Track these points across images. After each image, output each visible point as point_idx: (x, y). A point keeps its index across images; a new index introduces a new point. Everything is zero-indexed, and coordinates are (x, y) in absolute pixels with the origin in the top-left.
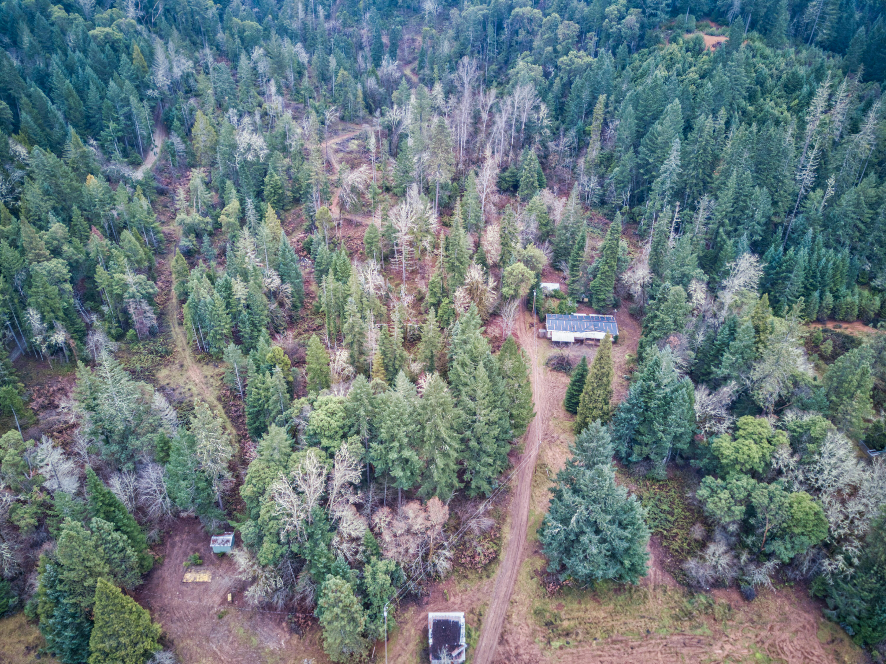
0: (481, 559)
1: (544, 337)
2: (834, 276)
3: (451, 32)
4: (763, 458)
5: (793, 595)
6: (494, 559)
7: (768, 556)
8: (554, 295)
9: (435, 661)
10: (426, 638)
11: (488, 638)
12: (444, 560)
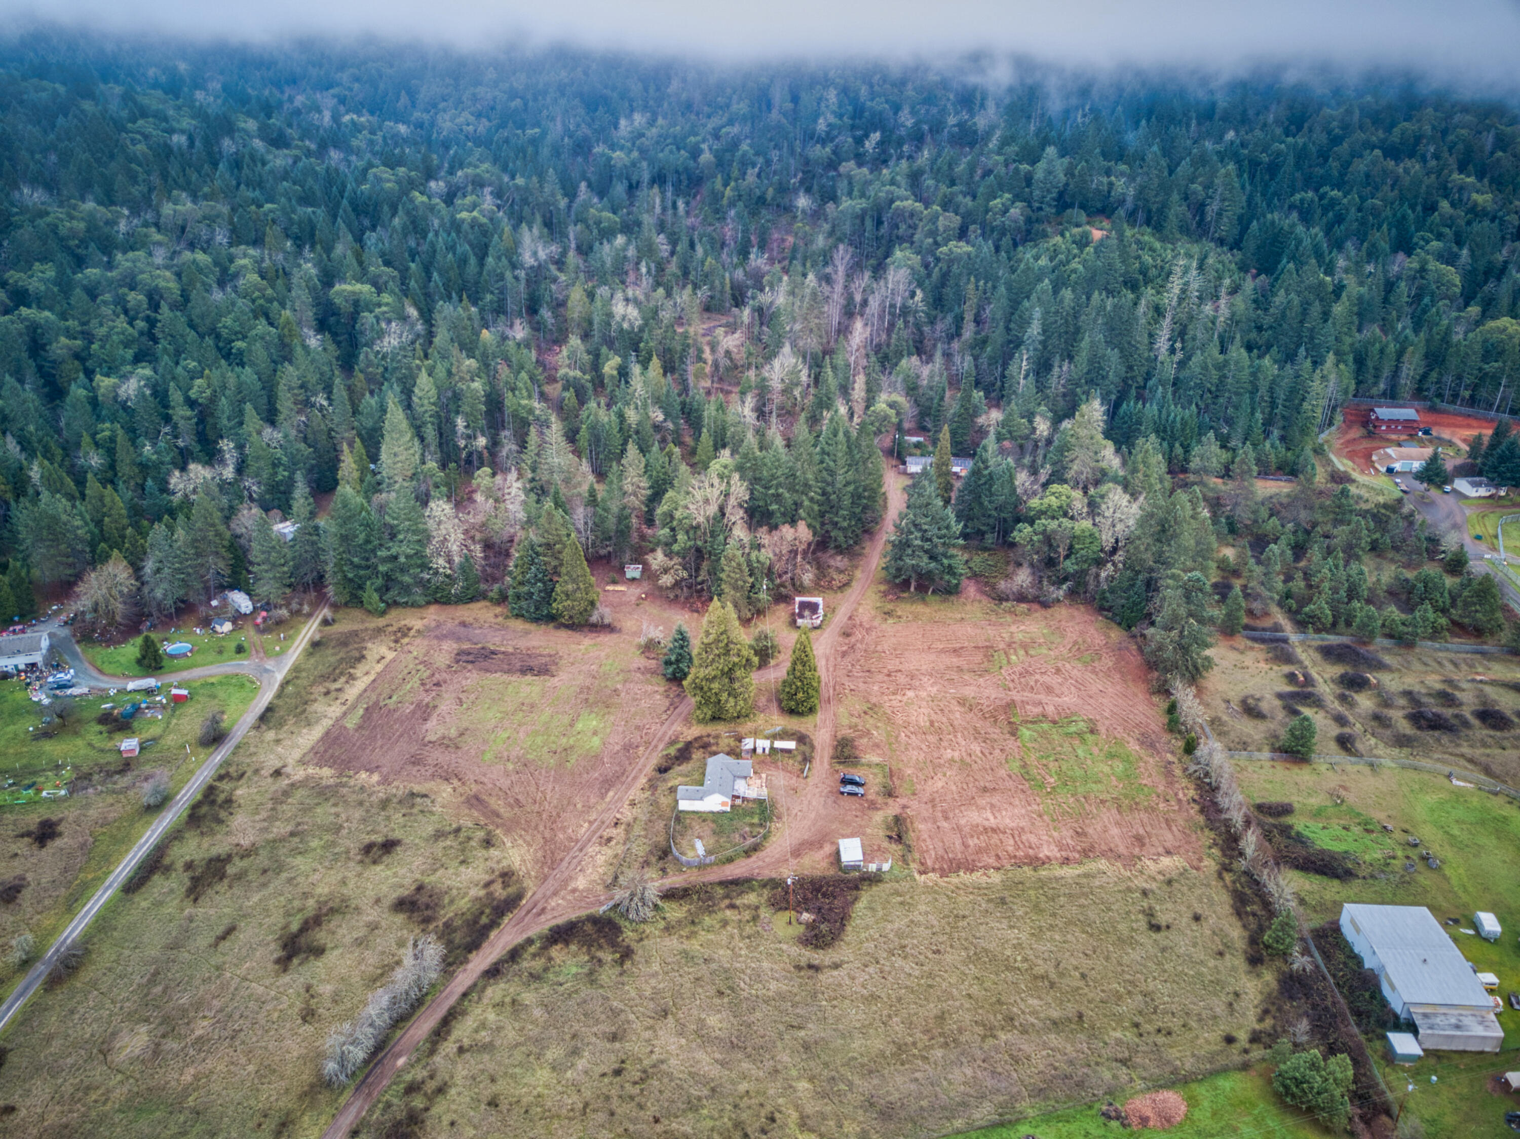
0: (836, 583)
1: (905, 473)
2: (1183, 430)
3: (827, 227)
4: (1060, 507)
5: (1082, 608)
6: (847, 584)
7: (1065, 579)
8: (917, 445)
9: (800, 621)
10: (793, 614)
11: (840, 618)
12: (808, 578)
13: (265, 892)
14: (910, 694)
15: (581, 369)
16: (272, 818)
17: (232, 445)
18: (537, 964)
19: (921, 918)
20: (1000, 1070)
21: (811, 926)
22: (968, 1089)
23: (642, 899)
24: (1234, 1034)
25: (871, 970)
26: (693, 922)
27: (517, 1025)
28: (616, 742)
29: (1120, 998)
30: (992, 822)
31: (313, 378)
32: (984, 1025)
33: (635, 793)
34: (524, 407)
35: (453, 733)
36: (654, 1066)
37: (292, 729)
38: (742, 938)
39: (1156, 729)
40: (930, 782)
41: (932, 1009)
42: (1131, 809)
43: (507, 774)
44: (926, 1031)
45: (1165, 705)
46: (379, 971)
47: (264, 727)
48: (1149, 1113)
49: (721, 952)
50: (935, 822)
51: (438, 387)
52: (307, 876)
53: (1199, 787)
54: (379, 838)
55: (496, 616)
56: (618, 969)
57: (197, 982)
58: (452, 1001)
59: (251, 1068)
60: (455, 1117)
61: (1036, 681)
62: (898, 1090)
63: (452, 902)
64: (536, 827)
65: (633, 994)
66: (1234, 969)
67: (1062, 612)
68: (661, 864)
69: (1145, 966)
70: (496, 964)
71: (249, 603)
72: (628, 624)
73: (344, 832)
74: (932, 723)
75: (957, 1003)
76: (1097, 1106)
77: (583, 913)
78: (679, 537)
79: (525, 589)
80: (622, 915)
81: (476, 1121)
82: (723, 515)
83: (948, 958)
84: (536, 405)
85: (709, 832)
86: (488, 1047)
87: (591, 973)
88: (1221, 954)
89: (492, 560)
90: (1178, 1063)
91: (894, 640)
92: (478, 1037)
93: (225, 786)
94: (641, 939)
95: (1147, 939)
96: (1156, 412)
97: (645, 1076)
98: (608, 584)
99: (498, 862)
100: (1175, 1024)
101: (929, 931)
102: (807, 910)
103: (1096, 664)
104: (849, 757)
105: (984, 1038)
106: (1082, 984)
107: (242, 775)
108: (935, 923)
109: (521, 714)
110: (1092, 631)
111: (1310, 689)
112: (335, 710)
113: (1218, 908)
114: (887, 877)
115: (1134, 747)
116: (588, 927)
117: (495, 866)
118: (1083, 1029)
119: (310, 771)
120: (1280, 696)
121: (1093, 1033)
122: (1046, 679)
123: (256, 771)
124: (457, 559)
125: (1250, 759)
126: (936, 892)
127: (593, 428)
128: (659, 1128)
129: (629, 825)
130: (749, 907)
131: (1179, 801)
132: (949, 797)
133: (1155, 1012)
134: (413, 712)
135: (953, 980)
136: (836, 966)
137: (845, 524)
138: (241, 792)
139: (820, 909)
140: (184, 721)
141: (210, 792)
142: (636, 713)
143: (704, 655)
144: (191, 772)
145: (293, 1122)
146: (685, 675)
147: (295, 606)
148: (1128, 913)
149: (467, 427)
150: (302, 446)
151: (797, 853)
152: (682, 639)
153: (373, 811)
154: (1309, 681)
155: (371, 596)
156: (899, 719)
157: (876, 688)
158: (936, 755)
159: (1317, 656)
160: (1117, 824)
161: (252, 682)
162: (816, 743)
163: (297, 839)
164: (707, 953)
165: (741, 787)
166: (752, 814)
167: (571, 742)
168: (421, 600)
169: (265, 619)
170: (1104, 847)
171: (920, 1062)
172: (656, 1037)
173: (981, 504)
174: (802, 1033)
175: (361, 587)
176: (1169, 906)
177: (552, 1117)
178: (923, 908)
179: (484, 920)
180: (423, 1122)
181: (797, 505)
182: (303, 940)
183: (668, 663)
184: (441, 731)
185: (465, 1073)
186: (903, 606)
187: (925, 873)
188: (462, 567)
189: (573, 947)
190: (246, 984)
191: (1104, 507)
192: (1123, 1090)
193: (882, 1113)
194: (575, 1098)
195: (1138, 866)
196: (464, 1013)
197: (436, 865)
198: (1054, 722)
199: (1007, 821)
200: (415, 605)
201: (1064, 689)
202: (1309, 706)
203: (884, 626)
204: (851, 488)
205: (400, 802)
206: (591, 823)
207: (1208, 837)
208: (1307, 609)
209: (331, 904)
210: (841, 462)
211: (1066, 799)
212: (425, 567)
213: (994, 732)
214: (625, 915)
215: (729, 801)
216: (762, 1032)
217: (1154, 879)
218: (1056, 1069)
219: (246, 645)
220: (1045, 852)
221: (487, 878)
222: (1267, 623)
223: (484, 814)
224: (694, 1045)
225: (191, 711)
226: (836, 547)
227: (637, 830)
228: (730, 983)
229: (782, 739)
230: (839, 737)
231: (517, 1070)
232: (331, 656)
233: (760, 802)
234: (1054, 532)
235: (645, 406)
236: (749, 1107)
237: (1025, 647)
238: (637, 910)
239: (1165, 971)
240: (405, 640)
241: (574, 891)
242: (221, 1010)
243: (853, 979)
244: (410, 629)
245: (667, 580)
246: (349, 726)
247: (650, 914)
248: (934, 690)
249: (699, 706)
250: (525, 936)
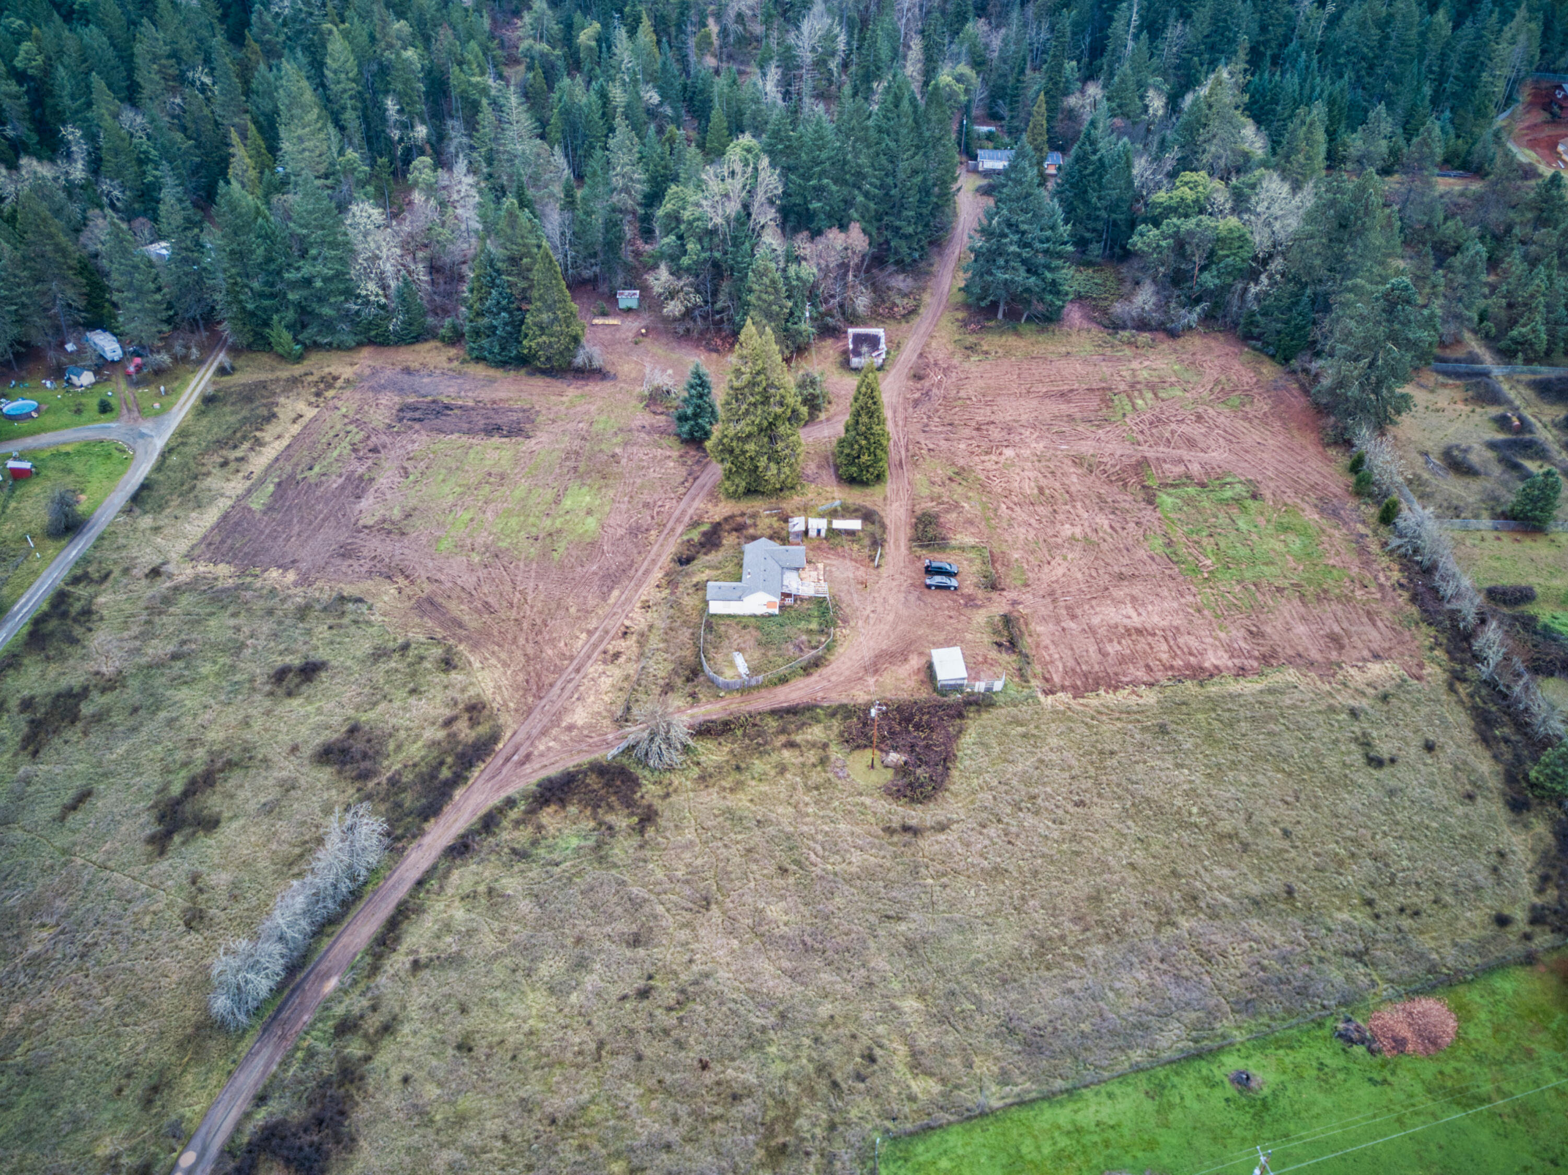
0: (899, 311)
1: (975, 171)
4: (1197, 201)
5: (1221, 338)
6: (913, 312)
7: (1198, 301)
8: (990, 137)
9: (855, 361)
10: (845, 352)
11: (908, 355)
12: (862, 302)
13: (135, 739)
14: (1009, 452)
15: (548, 42)
16: (145, 636)
17: (79, 133)
18: (523, 836)
19: (1054, 757)
20: (1186, 973)
21: (902, 770)
22: (1145, 1004)
23: (667, 740)
24: (1506, 912)
25: (992, 831)
26: (738, 768)
27: (496, 925)
28: (619, 524)
29: (1341, 863)
30: (1136, 621)
31: (187, 45)
32: (1158, 909)
33: (647, 591)
34: (475, 86)
35: (397, 514)
36: (696, 983)
37: (176, 512)
38: (808, 789)
39: (1338, 491)
40: (1046, 569)
41: (1081, 886)
42: (1319, 599)
43: (471, 569)
44: (1076, 920)
45: (1345, 461)
46: (297, 851)
47: (137, 511)
48: (1404, 1031)
49: (780, 810)
50: (1058, 622)
51: (357, 58)
52: (195, 715)
53: (1404, 568)
54: (295, 661)
55: (450, 360)
56: (636, 840)
57: (32, 873)
58: (401, 892)
59: (109, 1001)
60: (409, 1069)
61: (1173, 432)
62: (1045, 1007)
63: (399, 748)
64: (515, 640)
65: (660, 874)
66: (1491, 818)
67: (1195, 343)
68: (689, 688)
69: (1370, 818)
70: (463, 836)
71: (116, 346)
72: (626, 368)
73: (248, 652)
74: (1041, 490)
75: (1117, 878)
76: (1329, 1023)
77: (585, 759)
78: (690, 246)
79: (485, 321)
80: (639, 762)
81: (441, 1074)
82: (749, 215)
83: (1097, 812)
84: (491, 82)
85: (752, 643)
86: (455, 961)
87: (599, 846)
88: (1470, 797)
89: (442, 288)
90: (1434, 956)
91: (980, 383)
92: (441, 945)
93: (82, 591)
94: (667, 795)
95: (1364, 776)
96: (1297, 87)
97: (684, 998)
98: (596, 316)
99: (463, 690)
100: (1422, 898)
101: (1066, 775)
102: (895, 749)
103: (1248, 408)
104: (935, 538)
105: (1159, 926)
106: (1286, 844)
107: (107, 576)
108: (1074, 762)
109: (487, 488)
110: (1237, 367)
111: (1528, 436)
112: (236, 486)
113: (1456, 733)
114: (1001, 699)
115: (1312, 516)
116: (593, 780)
117: (457, 696)
118: (1295, 909)
119: (201, 568)
120: (1492, 445)
121: (1311, 917)
122: (1183, 428)
123: (126, 571)
124: (393, 284)
125: (1466, 529)
126: (1070, 719)
127: (566, 112)
128: (709, 1078)
129: (642, 635)
130: (813, 745)
131: (1381, 586)
132: (1074, 588)
133: (1392, 883)
134: (342, 488)
135: (1108, 843)
136: (942, 828)
137: (910, 230)
138: (104, 599)
139: (912, 746)
140: (28, 504)
141: (60, 599)
142: (642, 487)
143: (734, 405)
144: (35, 573)
145: (169, 1085)
146: (707, 435)
147: (178, 349)
148: (1336, 742)
149: (401, 111)
150: (179, 136)
151: (875, 666)
152: (700, 385)
153: (288, 622)
154: (1525, 426)
155: (282, 336)
156: (997, 486)
157: (962, 446)
158: (1051, 532)
159: (1529, 394)
160: (1303, 619)
161: (123, 451)
162: (887, 521)
163: (181, 664)
164: (761, 812)
165: (793, 583)
166: (808, 618)
167: (558, 523)
168: (350, 340)
169: (139, 368)
170: (1291, 652)
171: (1071, 964)
172: (697, 938)
173: (1087, 202)
174: (902, 927)
175: (266, 323)
176: (1389, 730)
177: (551, 1066)
178: (1054, 741)
179: (445, 773)
180: (362, 1078)
181: (848, 203)
182: (188, 808)
183: (682, 418)
184: (380, 512)
185: (423, 999)
186: (989, 338)
187: (1052, 692)
188: (401, 295)
189: (573, 809)
190: (105, 874)
191: (1254, 199)
192: (1364, 999)
193: (1026, 1043)
194: (585, 1035)
195: (1339, 677)
196: (420, 910)
197: (377, 695)
198: (1203, 485)
199: (1156, 619)
200: (341, 347)
201: (1211, 442)
202: (1530, 458)
203: (966, 365)
204: (919, 179)
205: (325, 609)
206: (590, 633)
207: (1425, 635)
208: (1514, 333)
209: (228, 755)
210: (906, 141)
211: (1228, 585)
212: (350, 293)
213: (1125, 500)
214: (643, 762)
215: (777, 601)
216: (846, 926)
217: (1363, 694)
218: (1264, 969)
219: (113, 402)
220: (1212, 659)
221: (448, 713)
222: (1460, 353)
223: (441, 625)
224: (750, 949)
225: (37, 490)
226: (897, 263)
227: (654, 642)
228: (796, 855)
229: (843, 517)
230: (918, 512)
231: (499, 994)
232: (230, 416)
233: (820, 602)
234: (1190, 233)
235: (635, 81)
236: (837, 1041)
237: (1152, 387)
238: (660, 755)
239: (1397, 823)
240: (330, 393)
241: (570, 728)
242: (67, 915)
243: (968, 845)
244: (336, 378)
245: (674, 308)
246: (254, 506)
247: (678, 758)
248: (1040, 446)
249: (729, 475)
250: (503, 795)
